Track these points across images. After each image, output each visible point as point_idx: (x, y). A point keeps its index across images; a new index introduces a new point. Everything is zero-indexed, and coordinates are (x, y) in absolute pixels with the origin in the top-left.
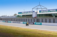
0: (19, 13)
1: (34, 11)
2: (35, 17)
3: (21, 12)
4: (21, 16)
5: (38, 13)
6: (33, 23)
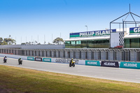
0: (72, 35)
1: (114, 31)
2: (118, 48)
3: (78, 34)
4: (77, 43)
5: (127, 35)
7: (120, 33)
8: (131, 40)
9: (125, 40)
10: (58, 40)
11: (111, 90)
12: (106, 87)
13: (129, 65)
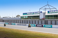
0: (24, 14)
1: (41, 12)
2: (43, 19)
4: (26, 17)
5: (47, 14)
6: (41, 26)
7: (44, 13)
8: (48, 16)
9: (46, 16)
10: (18, 16)
11: (40, 36)
12: (38, 35)
13: (48, 26)
